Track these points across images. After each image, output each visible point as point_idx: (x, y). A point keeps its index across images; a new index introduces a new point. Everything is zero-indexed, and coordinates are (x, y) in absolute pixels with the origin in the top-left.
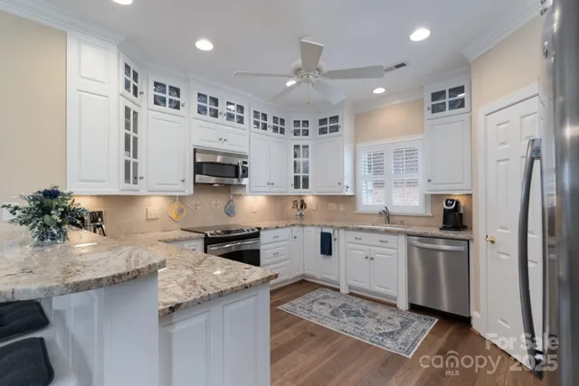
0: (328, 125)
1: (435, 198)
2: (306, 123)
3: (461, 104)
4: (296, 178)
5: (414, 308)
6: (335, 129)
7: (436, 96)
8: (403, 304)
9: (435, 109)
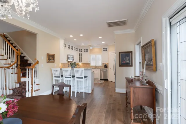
0: (86, 50)
1: (103, 63)
2: (81, 49)
3: (107, 50)
4: (80, 60)
5: (101, 80)
6: (87, 51)
7: (104, 48)
8: (99, 79)
9: (104, 50)
